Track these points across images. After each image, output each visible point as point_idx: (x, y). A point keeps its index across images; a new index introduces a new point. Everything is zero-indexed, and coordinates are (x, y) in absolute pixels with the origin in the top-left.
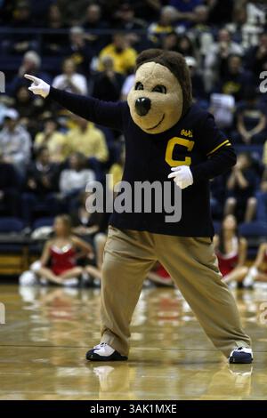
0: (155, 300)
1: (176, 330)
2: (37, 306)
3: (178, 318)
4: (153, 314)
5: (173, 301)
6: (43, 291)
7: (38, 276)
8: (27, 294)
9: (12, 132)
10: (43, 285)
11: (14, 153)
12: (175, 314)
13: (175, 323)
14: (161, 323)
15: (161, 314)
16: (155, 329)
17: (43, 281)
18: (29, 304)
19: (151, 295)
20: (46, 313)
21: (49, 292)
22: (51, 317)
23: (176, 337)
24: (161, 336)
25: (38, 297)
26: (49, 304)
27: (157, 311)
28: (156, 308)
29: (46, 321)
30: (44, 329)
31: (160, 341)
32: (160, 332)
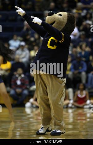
0: (76, 113)
1: (84, 124)
2: (32, 115)
3: (85, 120)
4: (76, 118)
5: (83, 113)
6: (34, 110)
7: (32, 104)
8: (28, 111)
9: (23, 50)
10: (34, 107)
11: (23, 58)
12: (84, 118)
13: (84, 122)
14: (79, 121)
15: (79, 118)
16: (77, 124)
17: (34, 106)
18: (29, 115)
19: (75, 111)
20: (35, 118)
21: (36, 110)
22: (37, 119)
23: (84, 127)
24: (79, 126)
25: (32, 112)
26: (36, 115)
27: (77, 117)
28: (77, 116)
29: (35, 121)
30: (35, 124)
31: (78, 128)
32: (78, 125)
